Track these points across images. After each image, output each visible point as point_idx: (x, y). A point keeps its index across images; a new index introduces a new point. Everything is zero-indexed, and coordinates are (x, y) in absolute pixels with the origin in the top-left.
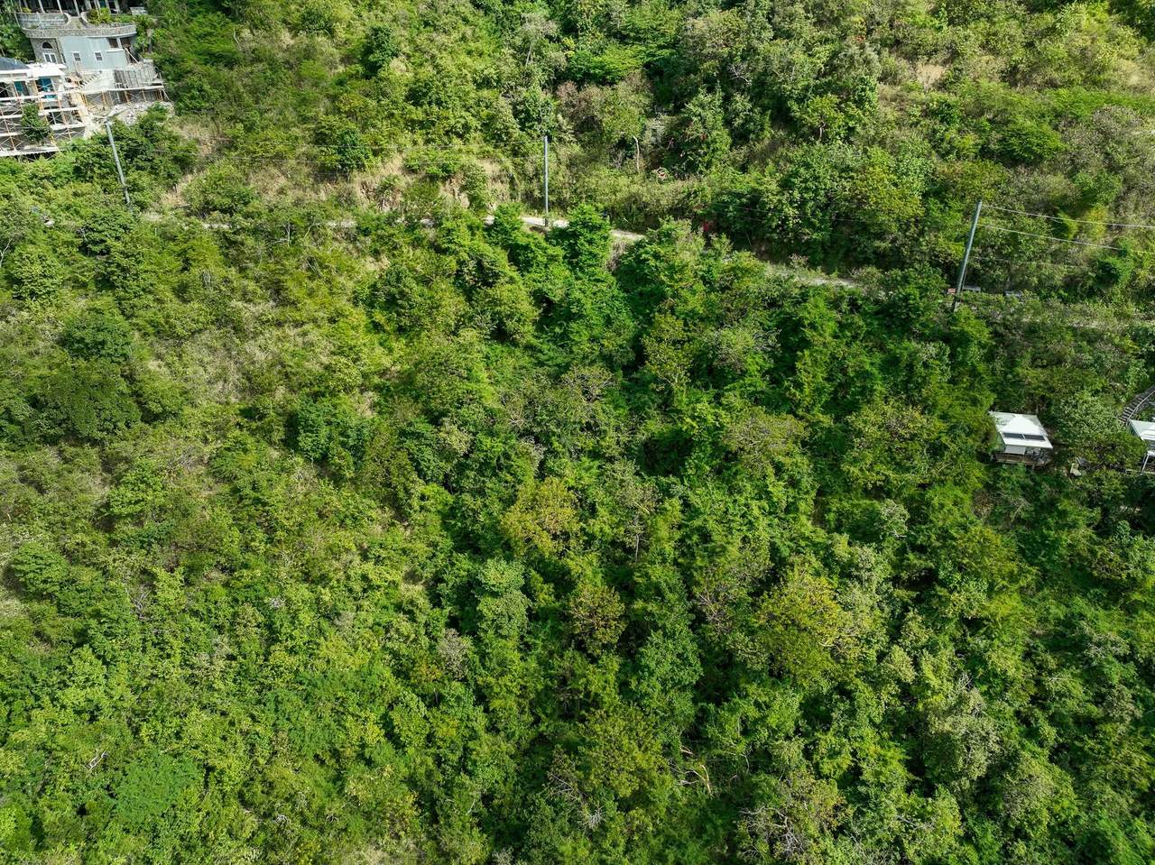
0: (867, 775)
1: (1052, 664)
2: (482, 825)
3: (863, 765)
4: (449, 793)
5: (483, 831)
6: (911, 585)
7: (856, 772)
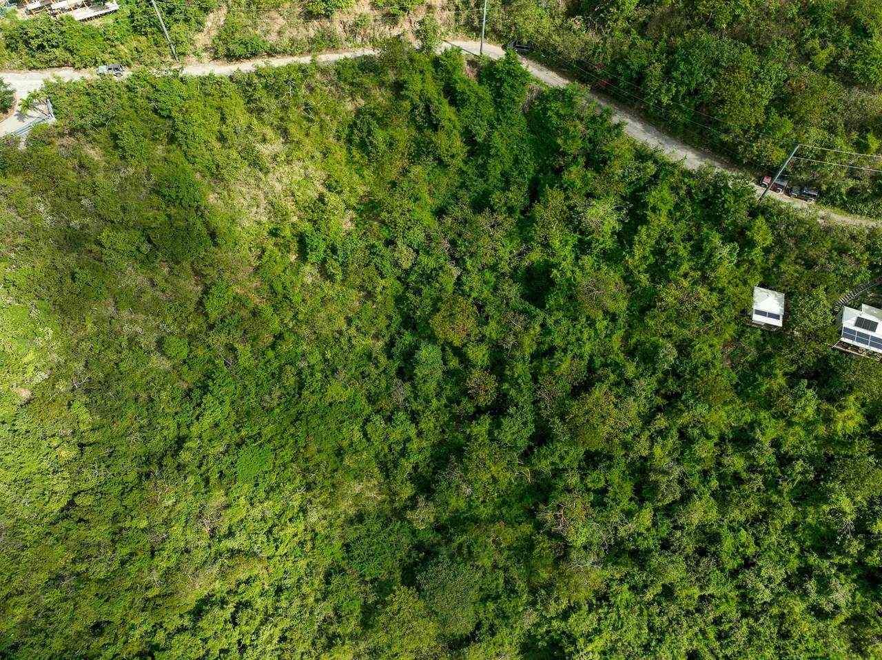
0: (610, 494)
1: (730, 451)
2: (411, 479)
3: (610, 488)
4: (396, 467)
5: (411, 483)
6: (665, 397)
7: (604, 491)
